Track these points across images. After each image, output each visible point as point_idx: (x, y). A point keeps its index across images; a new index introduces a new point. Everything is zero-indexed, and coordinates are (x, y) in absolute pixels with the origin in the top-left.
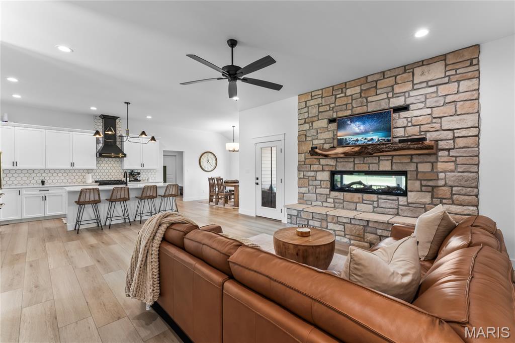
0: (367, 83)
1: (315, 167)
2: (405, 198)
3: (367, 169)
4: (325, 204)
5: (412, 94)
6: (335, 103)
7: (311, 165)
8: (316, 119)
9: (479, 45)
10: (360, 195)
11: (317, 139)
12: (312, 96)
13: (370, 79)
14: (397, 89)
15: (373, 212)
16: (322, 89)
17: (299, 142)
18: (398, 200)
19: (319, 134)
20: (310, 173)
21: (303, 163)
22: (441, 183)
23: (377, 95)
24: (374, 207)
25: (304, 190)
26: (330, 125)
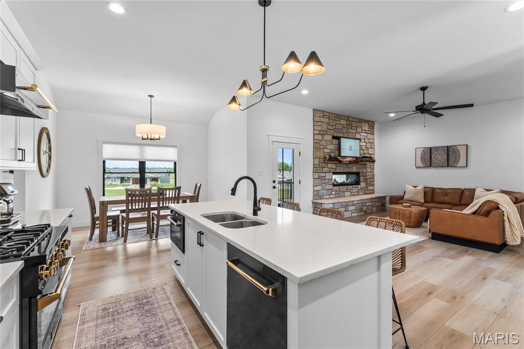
0: (348, 120)
1: (326, 170)
2: (359, 186)
3: (348, 171)
4: (331, 196)
5: (362, 134)
6: (335, 126)
7: (323, 168)
8: (326, 133)
9: (374, 122)
10: (346, 187)
11: (326, 148)
12: (324, 115)
13: (350, 119)
14: (358, 130)
15: (351, 196)
16: (329, 113)
17: (314, 148)
18: (358, 187)
19: (328, 146)
20: (322, 174)
21: (318, 166)
22: (368, 177)
23: (352, 129)
24: (351, 193)
25: (319, 188)
26: (334, 140)
